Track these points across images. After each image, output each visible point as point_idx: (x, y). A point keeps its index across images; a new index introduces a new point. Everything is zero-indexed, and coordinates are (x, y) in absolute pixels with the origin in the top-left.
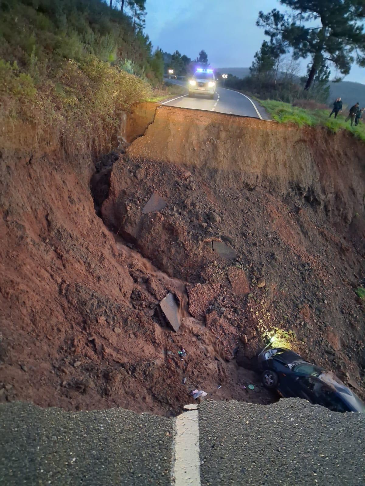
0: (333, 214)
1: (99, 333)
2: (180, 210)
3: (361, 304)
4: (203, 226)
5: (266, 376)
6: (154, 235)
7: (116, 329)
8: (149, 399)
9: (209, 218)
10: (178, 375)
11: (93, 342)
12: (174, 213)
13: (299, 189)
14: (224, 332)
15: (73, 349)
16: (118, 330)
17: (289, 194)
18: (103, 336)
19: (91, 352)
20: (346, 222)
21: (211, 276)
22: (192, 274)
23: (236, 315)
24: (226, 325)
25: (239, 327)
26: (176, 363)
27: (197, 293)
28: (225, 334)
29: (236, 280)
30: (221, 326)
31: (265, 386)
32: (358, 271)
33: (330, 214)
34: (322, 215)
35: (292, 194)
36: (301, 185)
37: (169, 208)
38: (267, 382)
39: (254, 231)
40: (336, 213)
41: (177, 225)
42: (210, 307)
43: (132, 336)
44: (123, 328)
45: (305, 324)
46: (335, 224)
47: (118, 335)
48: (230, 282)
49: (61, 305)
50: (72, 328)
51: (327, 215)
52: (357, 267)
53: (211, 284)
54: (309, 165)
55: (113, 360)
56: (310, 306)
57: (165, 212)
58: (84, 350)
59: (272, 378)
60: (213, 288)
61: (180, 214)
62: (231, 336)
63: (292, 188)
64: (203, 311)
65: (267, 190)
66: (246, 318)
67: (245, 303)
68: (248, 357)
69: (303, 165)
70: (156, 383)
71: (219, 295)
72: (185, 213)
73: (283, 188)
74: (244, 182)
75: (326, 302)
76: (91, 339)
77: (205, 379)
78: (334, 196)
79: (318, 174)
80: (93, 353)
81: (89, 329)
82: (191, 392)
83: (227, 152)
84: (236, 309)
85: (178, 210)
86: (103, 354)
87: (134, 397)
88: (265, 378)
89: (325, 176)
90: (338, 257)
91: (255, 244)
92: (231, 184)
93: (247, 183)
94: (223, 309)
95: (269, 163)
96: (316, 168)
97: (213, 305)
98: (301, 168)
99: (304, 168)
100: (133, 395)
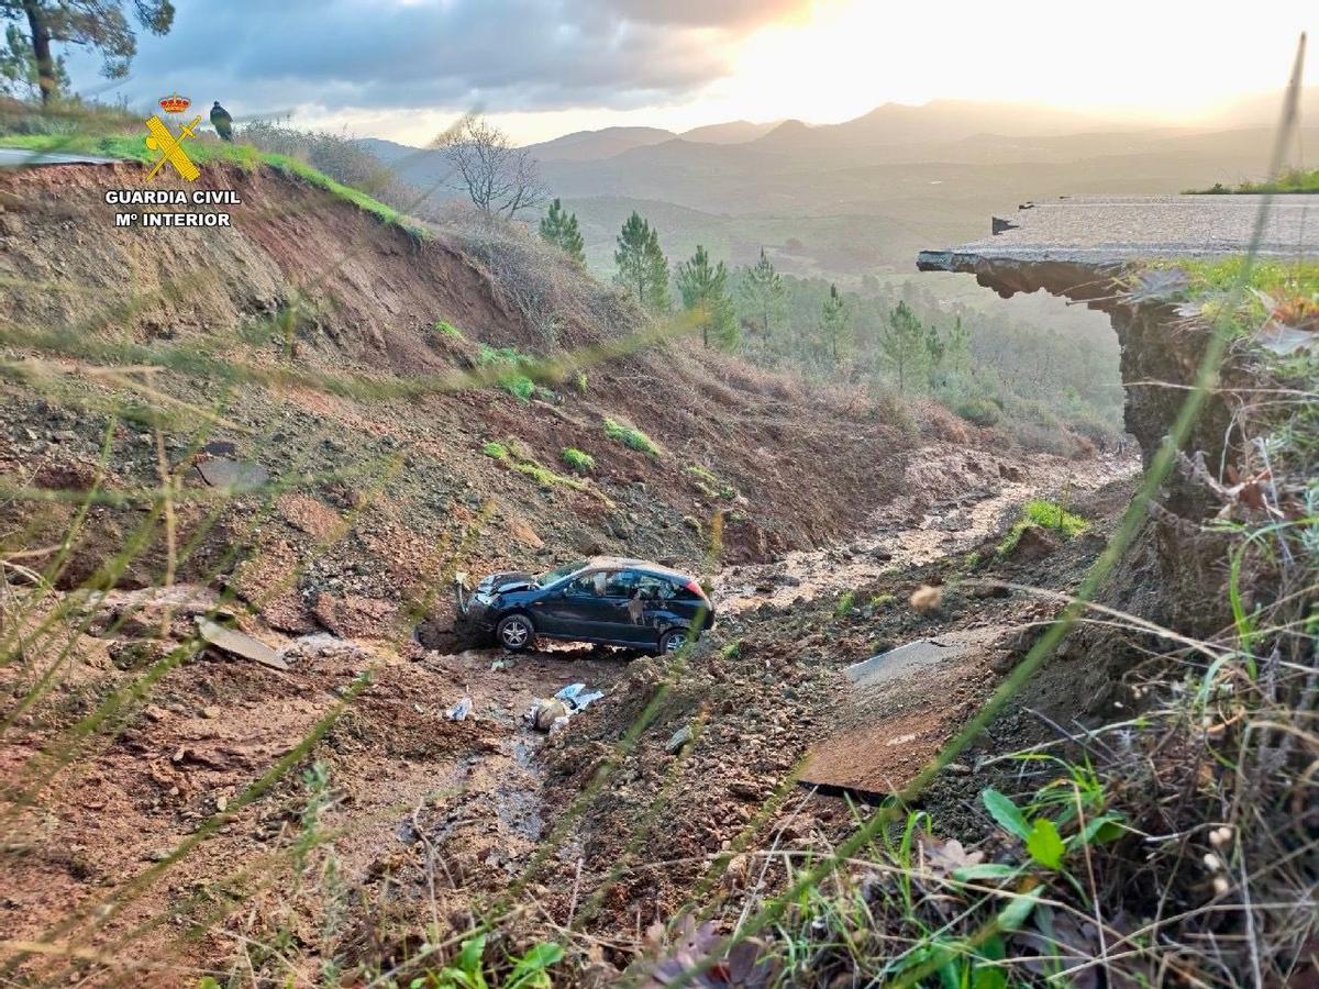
0: (348, 339)
1: (183, 738)
2: (49, 433)
3: (508, 469)
4: (145, 443)
5: (508, 632)
6: (29, 517)
7: (208, 711)
8: (412, 765)
9: (140, 422)
10: (402, 707)
11: (189, 758)
12: (37, 445)
13: (260, 307)
14: (372, 618)
15: (175, 791)
16: (212, 711)
17: (245, 322)
18: (196, 737)
19: (214, 777)
20: (378, 348)
21: (255, 535)
22: (205, 557)
23: (365, 578)
24: (365, 605)
25: (389, 595)
26: (375, 695)
27: (258, 583)
28: (378, 620)
29: (308, 519)
30: (359, 611)
31: (515, 651)
32: (459, 422)
33: (342, 341)
34: (329, 347)
35: (252, 320)
36: (259, 298)
37: (12, 439)
38: (515, 641)
39: (249, 415)
40: (351, 334)
41: (79, 466)
42: (306, 593)
43: (250, 704)
44: (214, 702)
45: (476, 532)
46: (363, 358)
47: (222, 718)
48: (300, 530)
49: (23, 744)
50: (110, 765)
51: (338, 345)
52: (454, 416)
53: (269, 550)
54: (247, 249)
55: (274, 756)
56: (458, 502)
57: (11, 452)
58: (194, 783)
59: (519, 628)
60: (279, 556)
61: (55, 440)
62: (389, 617)
63: (244, 310)
64: (299, 609)
65: (199, 327)
66: (387, 572)
67: (362, 547)
68: (447, 632)
69: (238, 254)
70: (387, 737)
71: (301, 563)
72: (70, 434)
73: (227, 314)
74: (142, 323)
75: (470, 484)
76: (179, 756)
77: (436, 690)
78: (328, 302)
79: (275, 266)
80: (218, 774)
81: (150, 743)
82: (446, 718)
83: (57, 260)
84: (354, 568)
85: (44, 434)
86: (240, 761)
87: (387, 776)
88: (508, 636)
89: (290, 265)
90: (418, 411)
91: (279, 438)
92: (117, 334)
93: (150, 324)
94: (334, 581)
95: (166, 265)
96: (264, 255)
97: (307, 585)
98: (238, 260)
99: (242, 258)
100: (384, 774)
